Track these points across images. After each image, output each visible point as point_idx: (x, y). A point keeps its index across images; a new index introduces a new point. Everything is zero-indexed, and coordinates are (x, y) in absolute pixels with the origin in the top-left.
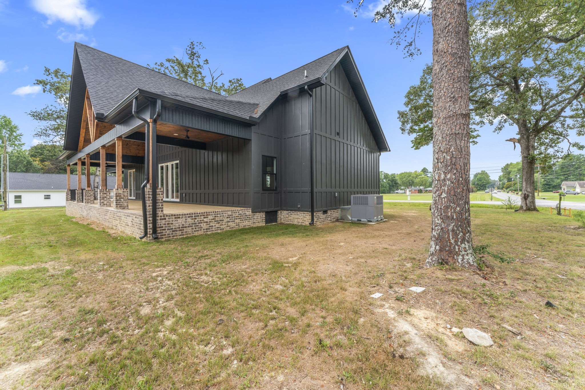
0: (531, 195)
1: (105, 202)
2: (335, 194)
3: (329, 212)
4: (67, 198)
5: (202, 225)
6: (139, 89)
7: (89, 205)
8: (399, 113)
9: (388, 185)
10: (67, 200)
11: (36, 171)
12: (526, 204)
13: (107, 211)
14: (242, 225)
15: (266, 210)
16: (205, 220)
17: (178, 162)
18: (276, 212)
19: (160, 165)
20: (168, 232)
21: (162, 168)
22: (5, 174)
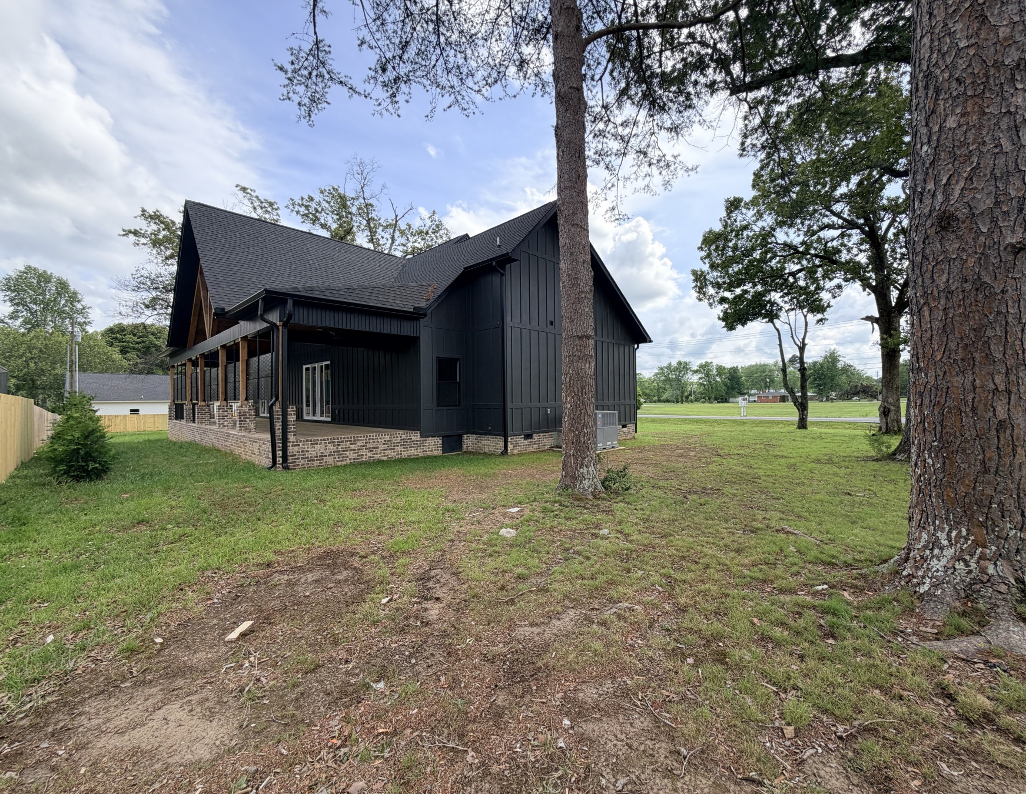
0: (893, 408)
1: (226, 423)
2: (546, 411)
3: (535, 437)
4: (170, 416)
5: (347, 453)
6: (265, 290)
7: (203, 426)
8: (694, 273)
9: (724, 388)
10: (170, 419)
11: (118, 370)
12: (887, 423)
13: (228, 435)
14: (405, 454)
15: (443, 433)
16: (353, 447)
17: (328, 362)
18: (460, 437)
19: (304, 367)
20: (302, 461)
21: (307, 369)
22: (72, 377)
